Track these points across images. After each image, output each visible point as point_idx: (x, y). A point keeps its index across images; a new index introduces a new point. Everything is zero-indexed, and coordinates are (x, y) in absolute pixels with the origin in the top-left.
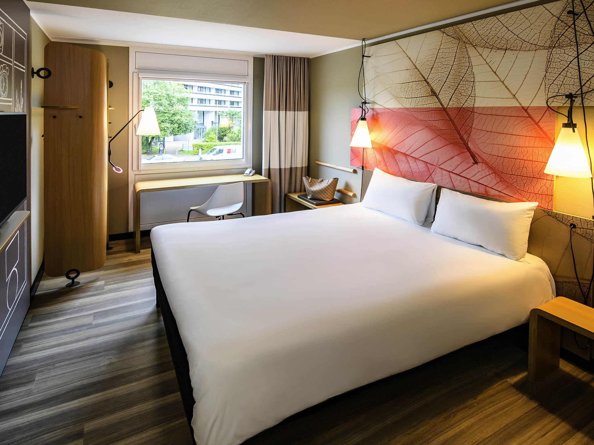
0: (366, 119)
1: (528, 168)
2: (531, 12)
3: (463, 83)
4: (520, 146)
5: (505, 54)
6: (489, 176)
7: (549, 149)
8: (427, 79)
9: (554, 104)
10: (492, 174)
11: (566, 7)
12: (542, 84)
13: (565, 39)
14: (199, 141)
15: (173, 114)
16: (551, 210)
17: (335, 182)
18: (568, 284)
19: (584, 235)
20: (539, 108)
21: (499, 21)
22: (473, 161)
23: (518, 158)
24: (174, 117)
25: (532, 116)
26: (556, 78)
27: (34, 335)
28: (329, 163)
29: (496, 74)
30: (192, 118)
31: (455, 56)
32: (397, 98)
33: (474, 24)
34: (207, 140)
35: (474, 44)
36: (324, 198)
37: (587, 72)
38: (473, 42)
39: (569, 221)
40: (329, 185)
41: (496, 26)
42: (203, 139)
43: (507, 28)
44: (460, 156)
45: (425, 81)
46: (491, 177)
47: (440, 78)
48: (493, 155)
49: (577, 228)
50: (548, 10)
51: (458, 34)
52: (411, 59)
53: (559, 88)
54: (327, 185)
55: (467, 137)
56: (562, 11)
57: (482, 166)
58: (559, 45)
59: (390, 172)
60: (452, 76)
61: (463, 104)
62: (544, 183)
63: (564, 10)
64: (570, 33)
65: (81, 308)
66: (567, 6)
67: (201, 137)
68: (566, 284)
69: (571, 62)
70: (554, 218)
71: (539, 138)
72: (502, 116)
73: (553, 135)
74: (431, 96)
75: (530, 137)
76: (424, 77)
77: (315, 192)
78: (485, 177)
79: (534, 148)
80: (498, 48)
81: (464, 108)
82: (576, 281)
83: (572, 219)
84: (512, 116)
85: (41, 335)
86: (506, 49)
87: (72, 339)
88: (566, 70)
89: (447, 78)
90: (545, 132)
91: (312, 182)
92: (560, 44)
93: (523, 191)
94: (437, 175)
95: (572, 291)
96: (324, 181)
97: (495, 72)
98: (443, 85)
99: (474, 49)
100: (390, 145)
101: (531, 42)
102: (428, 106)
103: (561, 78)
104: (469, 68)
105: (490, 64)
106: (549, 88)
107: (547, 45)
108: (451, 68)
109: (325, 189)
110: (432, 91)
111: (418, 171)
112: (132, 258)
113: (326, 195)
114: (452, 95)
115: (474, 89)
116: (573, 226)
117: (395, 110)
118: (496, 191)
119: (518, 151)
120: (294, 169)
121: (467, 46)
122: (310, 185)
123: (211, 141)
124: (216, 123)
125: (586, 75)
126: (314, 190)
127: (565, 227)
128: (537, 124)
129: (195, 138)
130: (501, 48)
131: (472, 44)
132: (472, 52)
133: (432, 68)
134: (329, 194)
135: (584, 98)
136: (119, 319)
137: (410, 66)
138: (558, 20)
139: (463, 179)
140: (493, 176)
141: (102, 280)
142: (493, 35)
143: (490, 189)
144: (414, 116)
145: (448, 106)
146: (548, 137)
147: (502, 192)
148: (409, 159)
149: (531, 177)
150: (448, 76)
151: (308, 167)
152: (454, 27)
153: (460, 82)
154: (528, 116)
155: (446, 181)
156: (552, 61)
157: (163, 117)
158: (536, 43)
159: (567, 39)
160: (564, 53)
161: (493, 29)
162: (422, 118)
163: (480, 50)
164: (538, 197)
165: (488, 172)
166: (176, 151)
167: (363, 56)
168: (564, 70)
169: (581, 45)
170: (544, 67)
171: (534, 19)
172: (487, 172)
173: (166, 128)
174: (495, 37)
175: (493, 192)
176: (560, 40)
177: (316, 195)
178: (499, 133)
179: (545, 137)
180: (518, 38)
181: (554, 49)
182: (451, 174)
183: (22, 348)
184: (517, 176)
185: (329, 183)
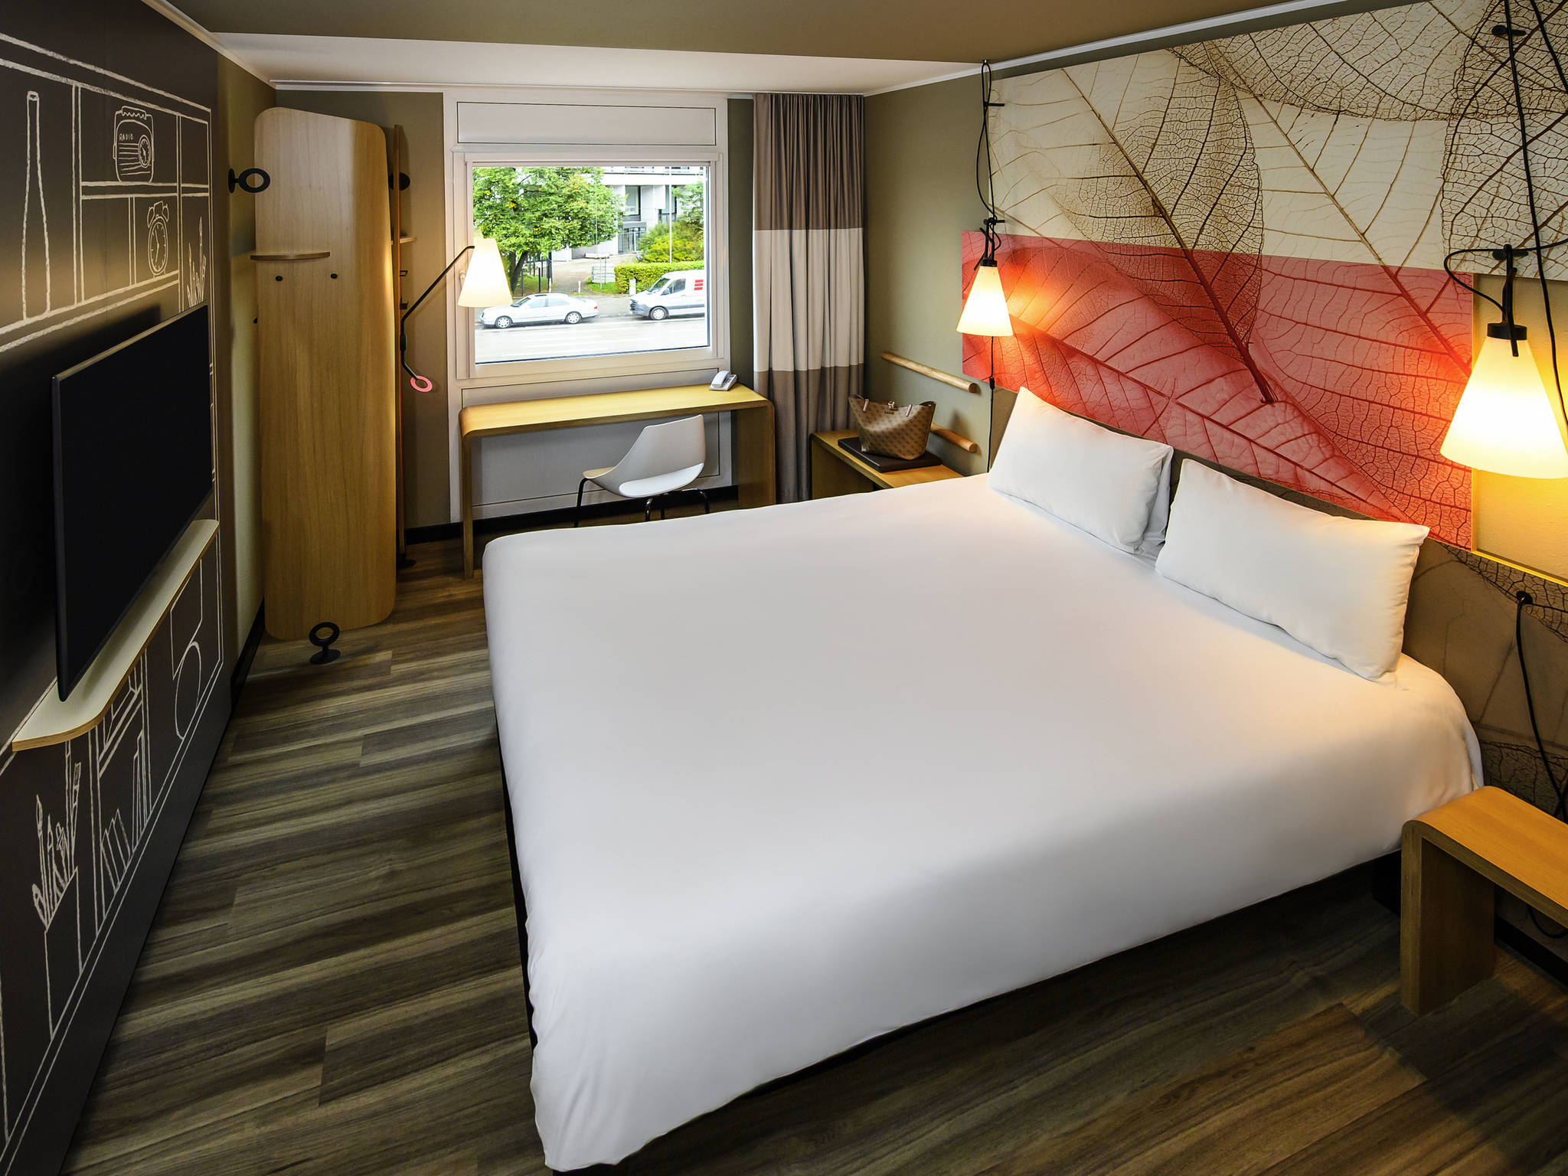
0: (996, 262)
1: (1403, 431)
2: (1400, 18)
3: (1232, 190)
4: (1381, 370)
5: (1335, 123)
6: (1302, 438)
7: (1458, 385)
8: (1143, 172)
9: (1466, 266)
10: (1309, 436)
11: (1493, 11)
12: (1435, 211)
13: (1491, 97)
14: (630, 261)
15: (570, 197)
16: (1466, 549)
17: (927, 412)
18: (1515, 752)
19: (1555, 626)
20: (1428, 274)
21: (1319, 35)
22: (1262, 396)
23: (1375, 401)
24: (571, 204)
25: (1411, 293)
26: (1471, 199)
27: (238, 785)
28: (913, 362)
29: (1315, 175)
30: (613, 206)
31: (1211, 120)
32: (1070, 214)
33: (1256, 39)
34: (647, 256)
35: (1257, 92)
36: (900, 451)
37: (1554, 189)
38: (1255, 85)
39: (1514, 583)
40: (911, 421)
41: (1311, 48)
42: (639, 254)
43: (1340, 57)
44: (1228, 379)
45: (1137, 176)
46: (1309, 443)
47: (1175, 172)
48: (1312, 386)
49: (1536, 605)
50: (1444, 16)
51: (1217, 62)
52: (1102, 117)
53: (1479, 227)
54: (906, 419)
55: (1246, 331)
56: (1481, 21)
57: (1285, 412)
58: (1477, 112)
59: (1058, 400)
60: (1203, 169)
61: (1234, 246)
62: (1446, 476)
63: (1487, 19)
64: (1503, 82)
65: (340, 722)
66: (1494, 8)
67: (634, 249)
68: (1510, 750)
69: (1509, 158)
70: (1474, 570)
71: (1430, 354)
72: (1331, 284)
73: (1468, 352)
74: (1152, 216)
75: (1407, 347)
76: (1134, 168)
77: (879, 436)
78: (1293, 440)
79: (1417, 378)
80: (1319, 107)
81: (1237, 257)
82: (1534, 746)
83: (1521, 579)
84: (1359, 287)
85: (253, 787)
86: (1340, 111)
87: (315, 803)
88: (1497, 178)
89: (1191, 175)
90: (1446, 340)
91: (870, 409)
92: (1478, 108)
93: (1392, 488)
94: (1172, 422)
95: (1527, 772)
96: (901, 409)
97: (1312, 170)
98: (1183, 192)
99: (1258, 104)
100: (1054, 333)
101: (1402, 96)
102: (1145, 242)
103: (1484, 198)
104: (1245, 153)
105: (1299, 147)
106: (1453, 222)
107: (1445, 107)
108: (1202, 149)
109: (903, 430)
110: (1155, 202)
111: (1125, 405)
112: (455, 592)
113: (905, 444)
114: (1206, 220)
115: (1258, 207)
116: (1524, 599)
117: (1067, 245)
118: (1322, 480)
119: (1376, 383)
120: (830, 373)
121: (1240, 94)
122: (867, 418)
123: (656, 259)
124: (668, 214)
125: (1552, 199)
126: (875, 432)
127: (1503, 599)
128: (1424, 315)
129: (620, 252)
130: (1327, 107)
131: (1252, 92)
132: (1252, 113)
133: (1154, 145)
134: (912, 443)
135: (1547, 258)
136: (419, 756)
137: (1101, 136)
138: (1472, 45)
139: (1237, 440)
140: (1313, 439)
141: (387, 649)
142: (1305, 71)
143: (1307, 473)
144: (1113, 265)
145: (1197, 248)
146: (1454, 352)
147: (1337, 484)
148: (1103, 372)
149: (1412, 456)
150: (1194, 168)
151: (866, 368)
152: (1206, 43)
153: (1225, 187)
154: (1399, 292)
155: (1194, 441)
156: (1460, 152)
157: (546, 203)
158: (1416, 102)
159: (1497, 97)
160: (1491, 134)
161: (1305, 56)
162: (1132, 271)
163: (1273, 108)
164: (1430, 510)
165: (1300, 429)
166: (578, 284)
167: (986, 105)
168: (1491, 177)
169: (1535, 114)
170: (1438, 167)
171: (1408, 37)
172: (1296, 428)
173: (553, 231)
174: (1309, 77)
175: (1313, 483)
176: (1479, 97)
177: (882, 444)
178: (1327, 330)
179: (1445, 354)
180: (1369, 84)
181: (1464, 122)
182: (1208, 423)
183: (212, 817)
184: (1376, 446)
185: (911, 416)
